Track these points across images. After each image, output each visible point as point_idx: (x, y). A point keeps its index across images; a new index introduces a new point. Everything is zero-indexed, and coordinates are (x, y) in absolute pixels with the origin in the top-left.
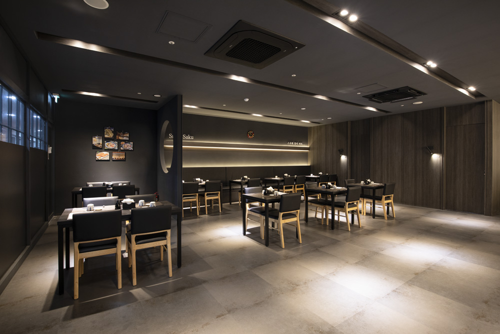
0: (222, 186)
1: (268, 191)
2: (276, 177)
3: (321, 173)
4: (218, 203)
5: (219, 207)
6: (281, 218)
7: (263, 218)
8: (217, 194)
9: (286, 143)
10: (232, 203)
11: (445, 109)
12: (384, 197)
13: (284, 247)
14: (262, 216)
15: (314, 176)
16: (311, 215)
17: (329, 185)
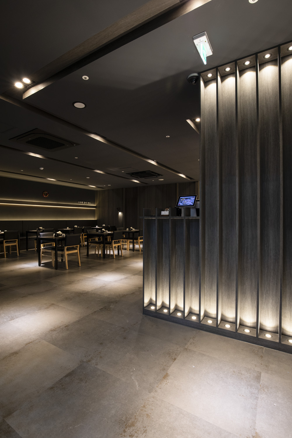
0: (19, 235)
1: (58, 234)
2: (68, 228)
3: (104, 225)
4: (16, 250)
5: (17, 253)
6: (66, 250)
7: (53, 252)
8: (15, 242)
9: (77, 202)
10: (29, 250)
11: (178, 184)
12: (139, 237)
13: (67, 268)
14: (53, 251)
15: (98, 227)
16: (92, 252)
17: (103, 231)
